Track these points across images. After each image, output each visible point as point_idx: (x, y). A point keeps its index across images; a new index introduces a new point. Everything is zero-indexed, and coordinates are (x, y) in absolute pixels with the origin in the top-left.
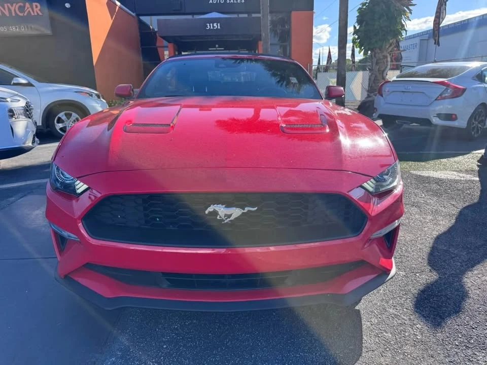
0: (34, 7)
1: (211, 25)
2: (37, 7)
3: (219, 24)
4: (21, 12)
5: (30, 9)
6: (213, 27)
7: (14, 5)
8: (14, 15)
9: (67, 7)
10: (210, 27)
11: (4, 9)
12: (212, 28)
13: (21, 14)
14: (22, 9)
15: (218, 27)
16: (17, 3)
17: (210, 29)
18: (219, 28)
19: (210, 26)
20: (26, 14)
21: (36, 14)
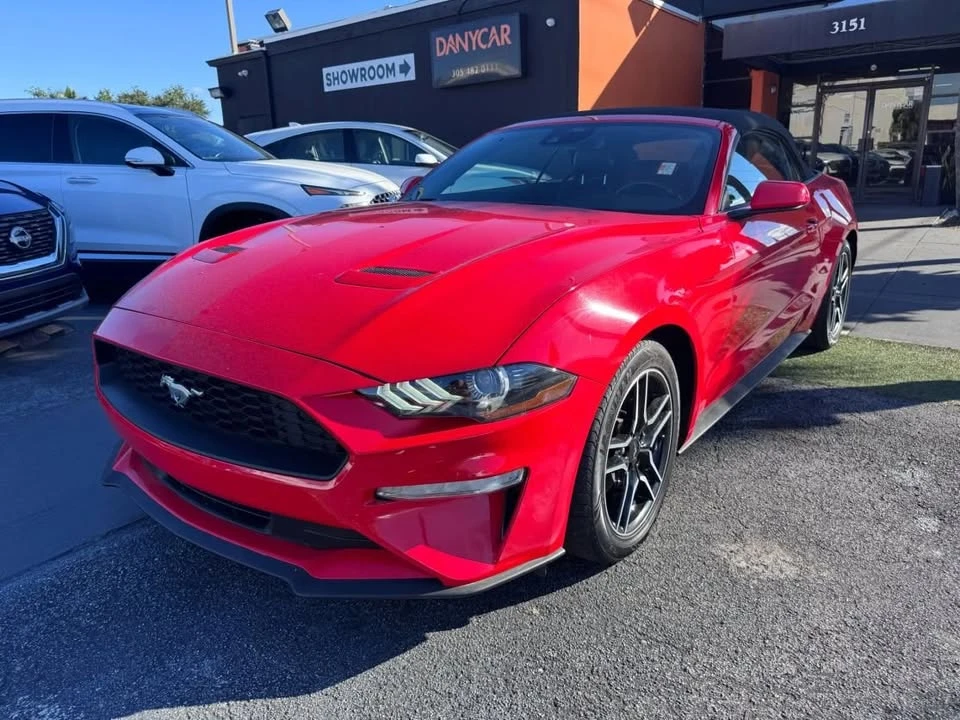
0: (502, 30)
1: (844, 23)
2: (505, 30)
3: (863, 20)
4: (484, 44)
5: (496, 37)
6: (848, 27)
7: (477, 31)
8: (474, 48)
9: (549, 25)
10: (841, 28)
11: (464, 41)
12: (844, 30)
13: (483, 47)
14: (485, 38)
15: (859, 26)
16: (480, 29)
17: (839, 32)
18: (862, 27)
19: (840, 26)
20: (490, 45)
21: (503, 43)
